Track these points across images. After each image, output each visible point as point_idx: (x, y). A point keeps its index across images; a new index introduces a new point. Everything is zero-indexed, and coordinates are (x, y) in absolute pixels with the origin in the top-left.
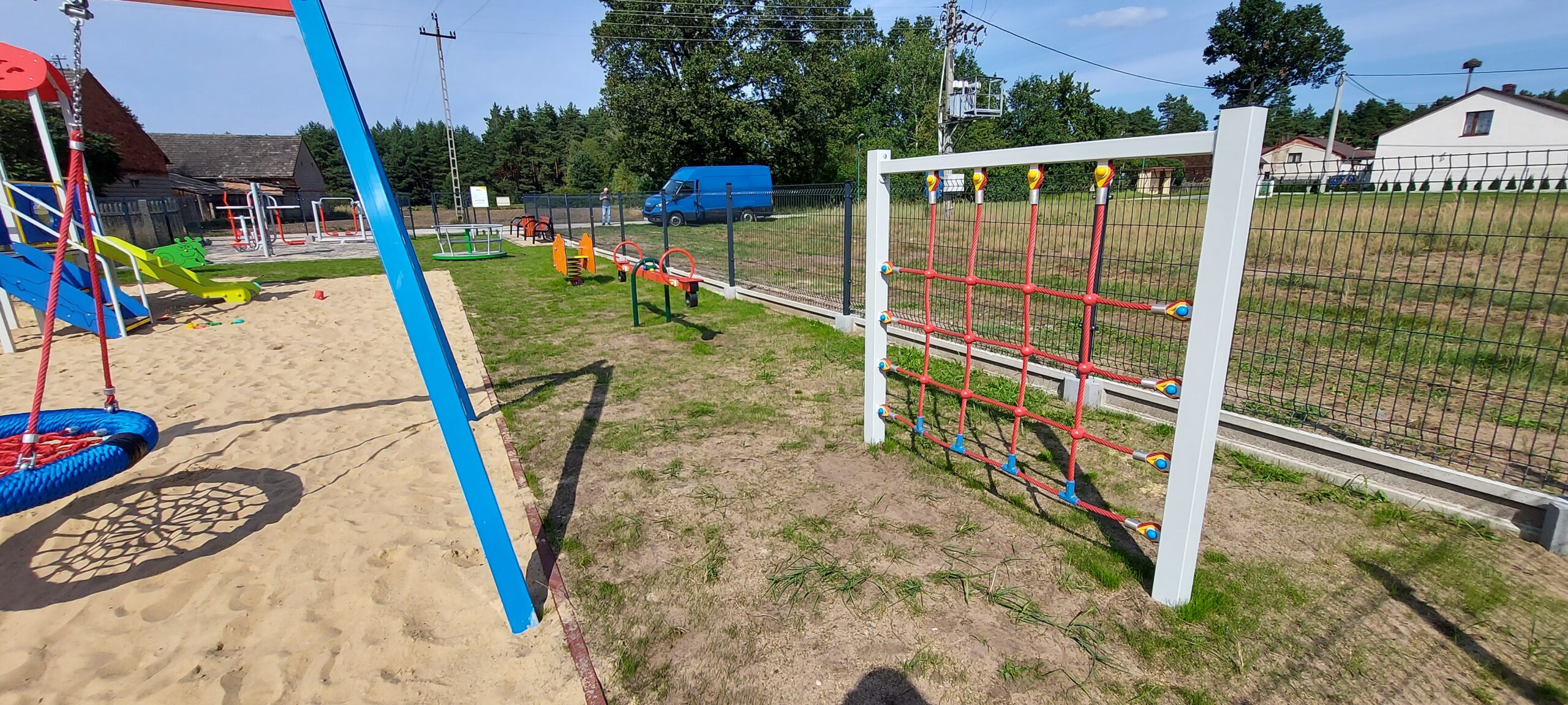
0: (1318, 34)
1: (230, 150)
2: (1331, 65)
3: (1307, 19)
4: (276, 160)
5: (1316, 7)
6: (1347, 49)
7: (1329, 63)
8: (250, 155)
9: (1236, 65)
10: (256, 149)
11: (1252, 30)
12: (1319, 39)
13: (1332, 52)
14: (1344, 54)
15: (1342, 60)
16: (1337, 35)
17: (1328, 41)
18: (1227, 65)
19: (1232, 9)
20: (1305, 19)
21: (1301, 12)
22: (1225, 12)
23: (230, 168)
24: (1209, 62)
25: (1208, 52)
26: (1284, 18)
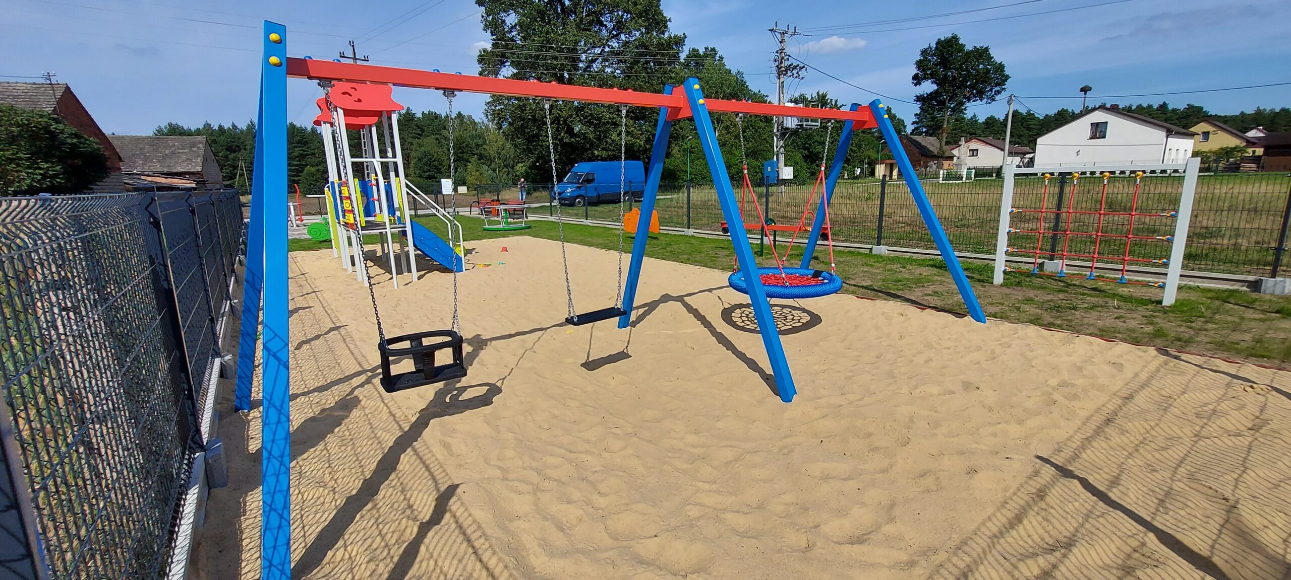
0: (989, 67)
1: (141, 149)
2: (998, 88)
3: (981, 56)
4: (184, 157)
5: (986, 48)
6: (1007, 77)
7: (996, 86)
8: (161, 153)
9: (935, 87)
10: (166, 147)
11: (944, 62)
12: (989, 70)
13: (998, 79)
14: (1006, 80)
15: (1004, 85)
16: (1001, 67)
17: (995, 72)
18: (928, 87)
19: (930, 47)
20: (980, 56)
21: (976, 52)
22: (926, 49)
23: (143, 164)
24: (916, 85)
25: (915, 77)
26: (966, 55)
